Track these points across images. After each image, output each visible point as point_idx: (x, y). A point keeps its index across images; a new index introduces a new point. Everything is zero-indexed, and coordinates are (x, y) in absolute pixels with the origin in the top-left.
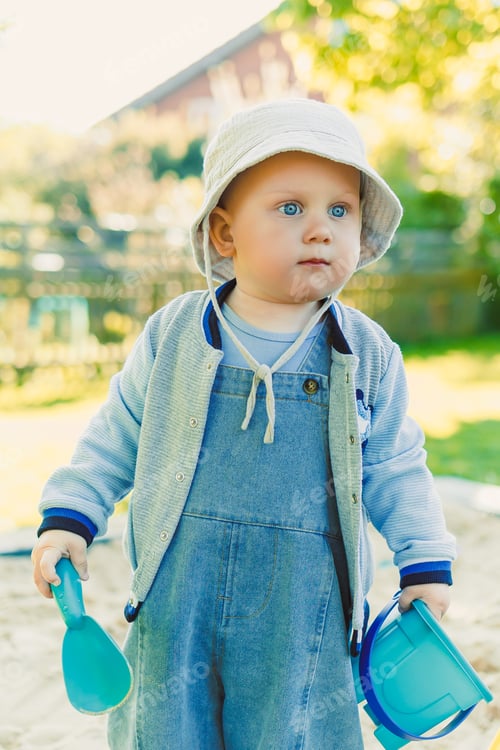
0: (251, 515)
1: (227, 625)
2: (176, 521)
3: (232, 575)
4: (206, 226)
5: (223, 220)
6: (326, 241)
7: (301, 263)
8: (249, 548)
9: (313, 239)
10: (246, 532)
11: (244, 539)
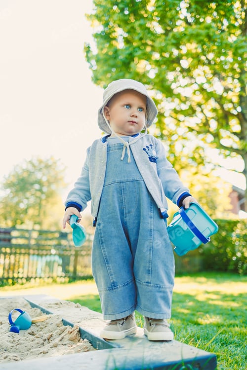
0: (126, 179)
1: (126, 217)
2: (102, 189)
3: (124, 199)
4: (103, 110)
5: (107, 110)
6: (136, 117)
7: (129, 122)
8: (127, 189)
9: (133, 116)
10: (125, 184)
11: (126, 187)
